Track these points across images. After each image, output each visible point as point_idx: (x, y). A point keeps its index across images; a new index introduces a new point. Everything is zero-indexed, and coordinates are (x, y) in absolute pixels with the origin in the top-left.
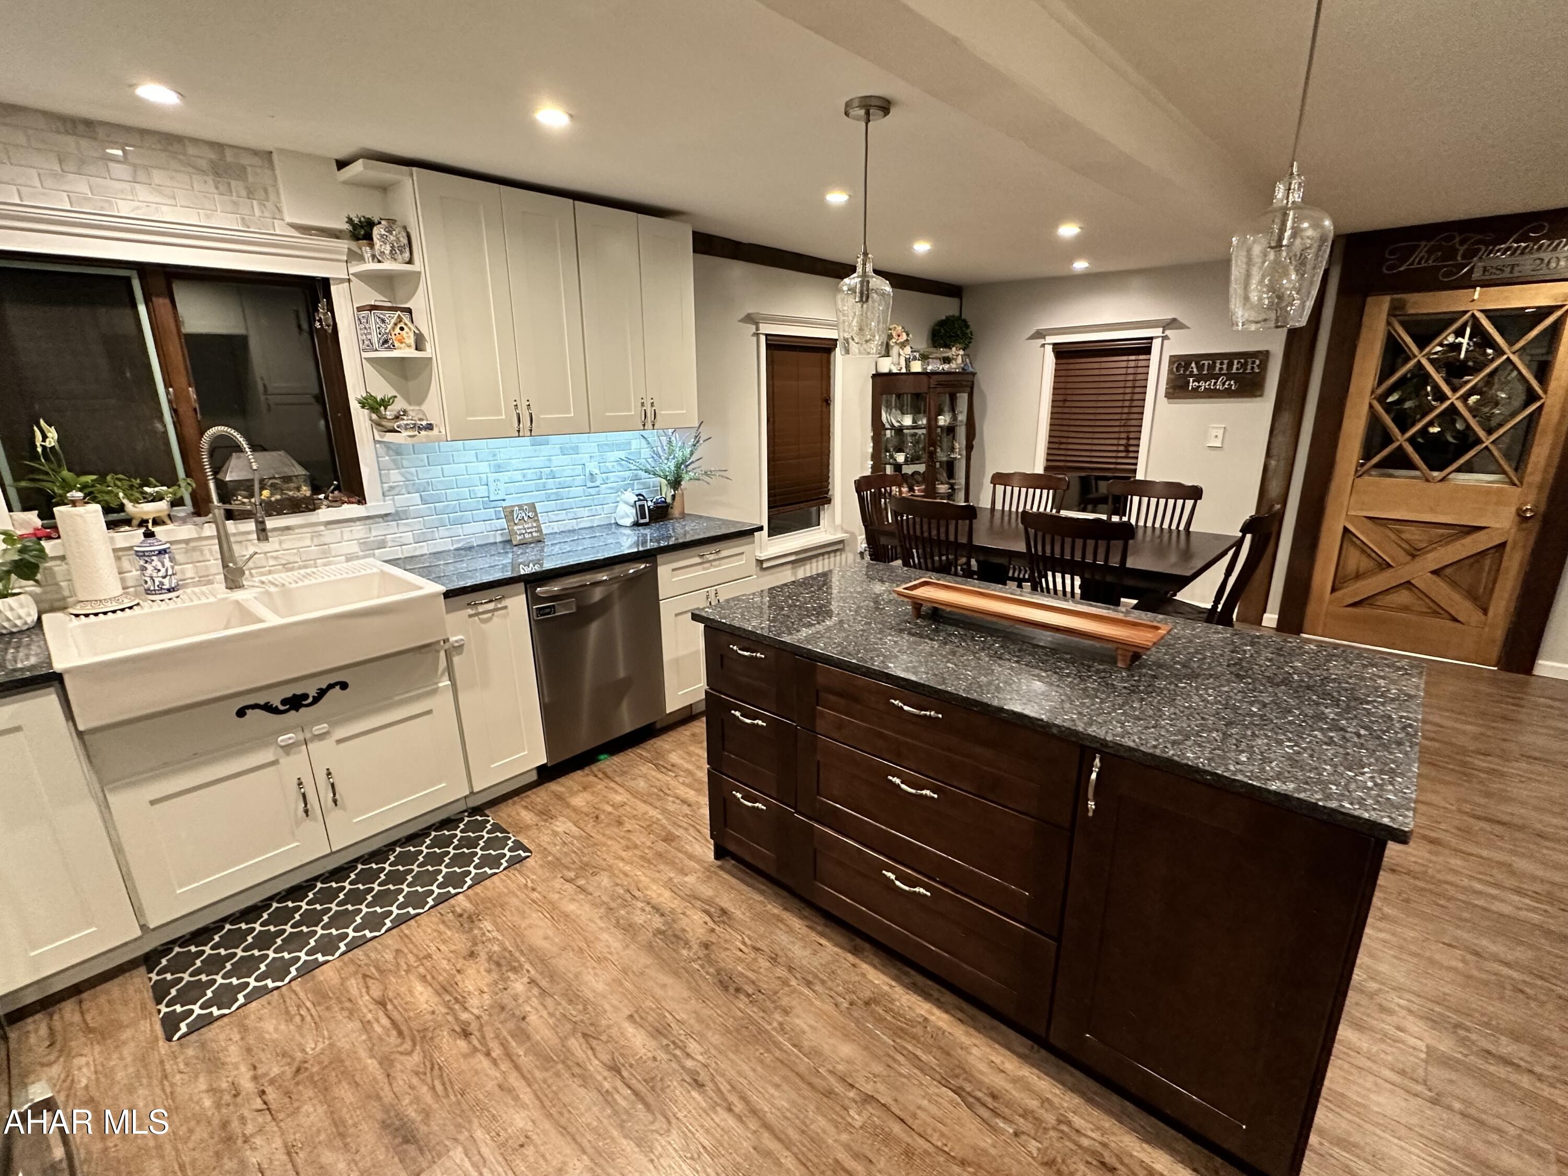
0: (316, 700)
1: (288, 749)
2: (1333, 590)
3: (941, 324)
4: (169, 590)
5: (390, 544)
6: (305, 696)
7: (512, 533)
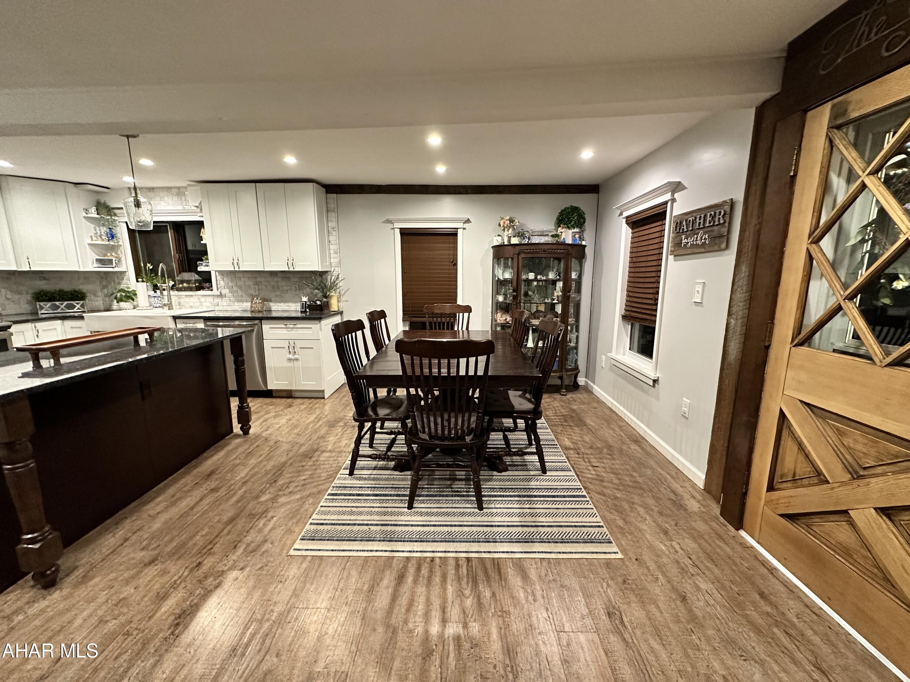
3: (562, 213)
7: (251, 307)
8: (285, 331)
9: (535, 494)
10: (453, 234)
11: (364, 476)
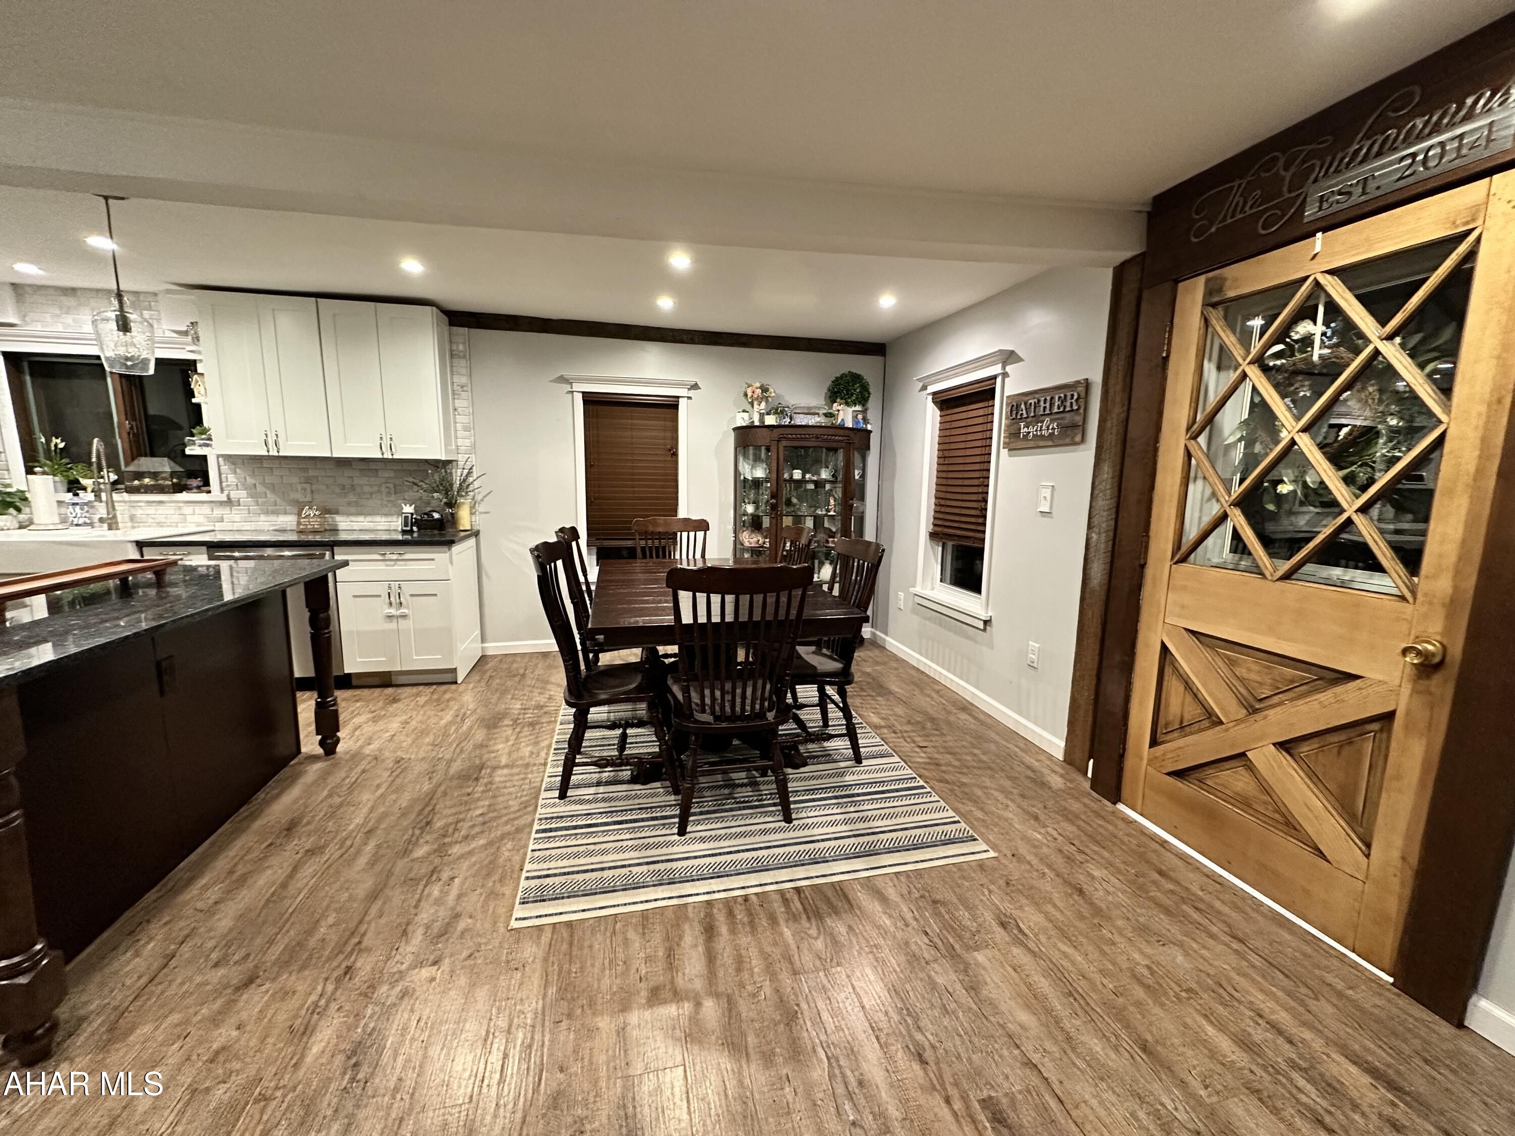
7: (299, 523)
8: (381, 566)
9: (856, 791)
10: (671, 406)
11: (587, 797)
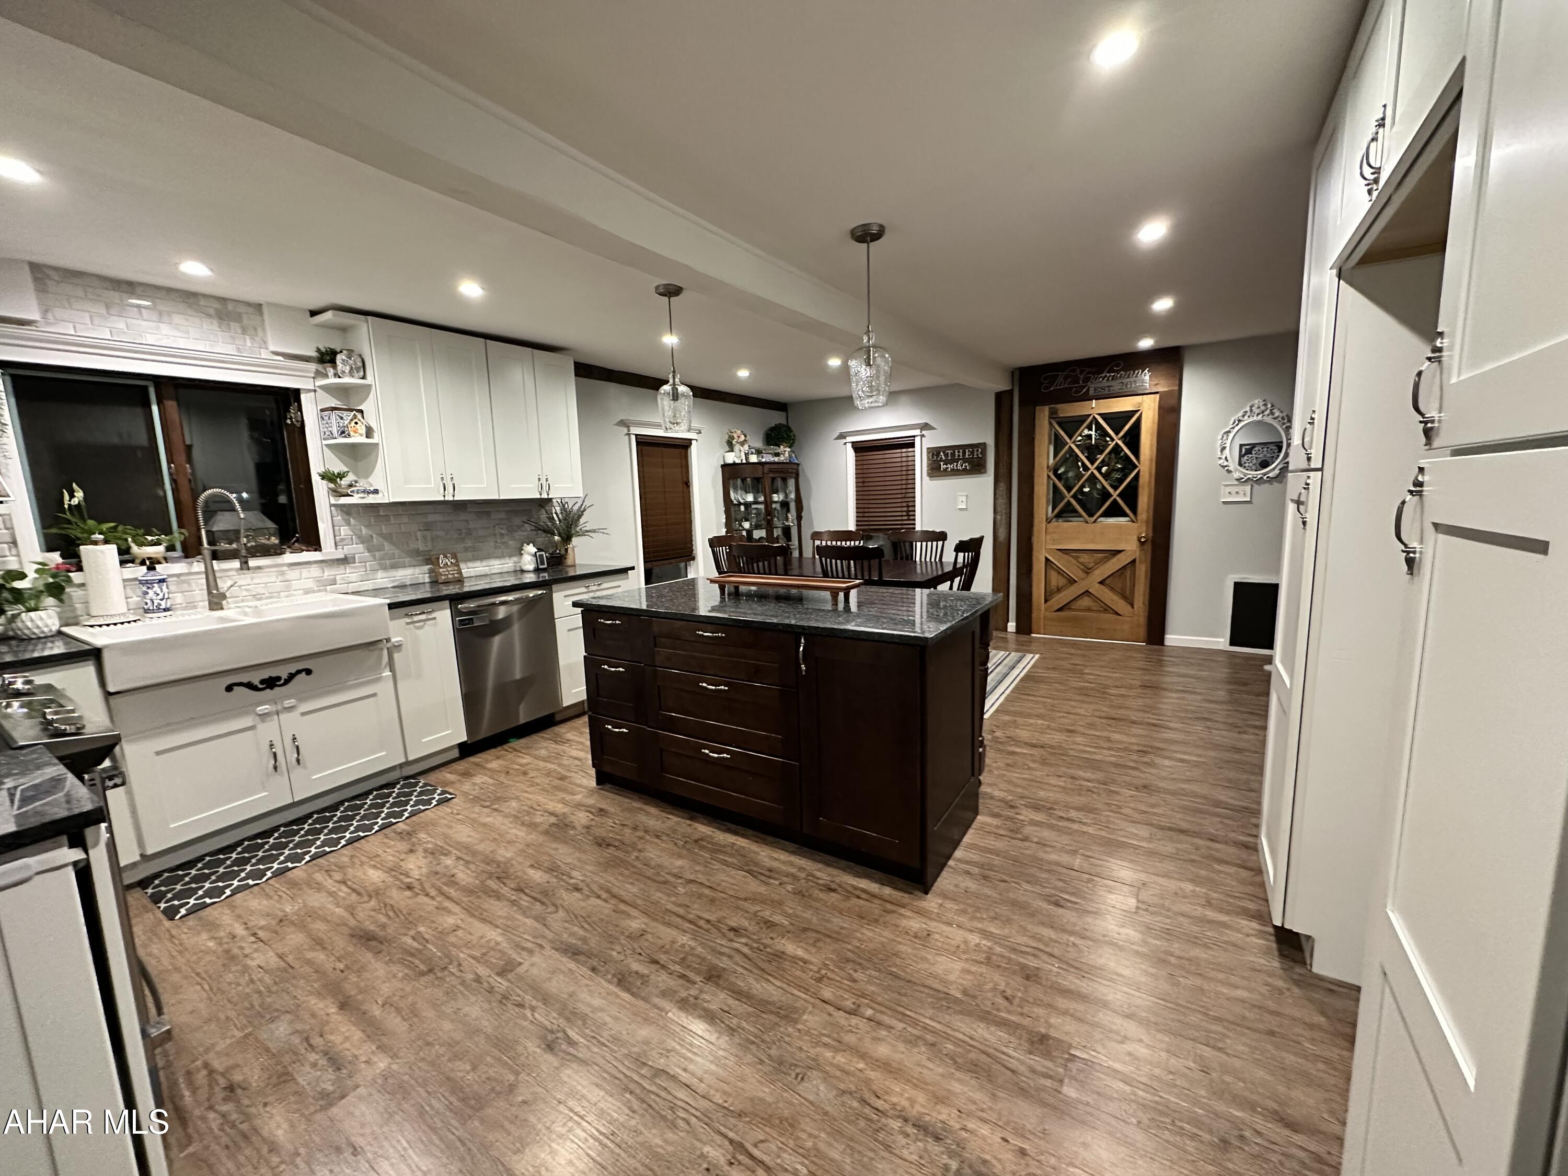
0: (287, 682)
1: (264, 717)
2: (1046, 601)
3: (772, 429)
4: (165, 610)
5: (338, 582)
6: (279, 678)
7: (437, 574)
10: (684, 446)
